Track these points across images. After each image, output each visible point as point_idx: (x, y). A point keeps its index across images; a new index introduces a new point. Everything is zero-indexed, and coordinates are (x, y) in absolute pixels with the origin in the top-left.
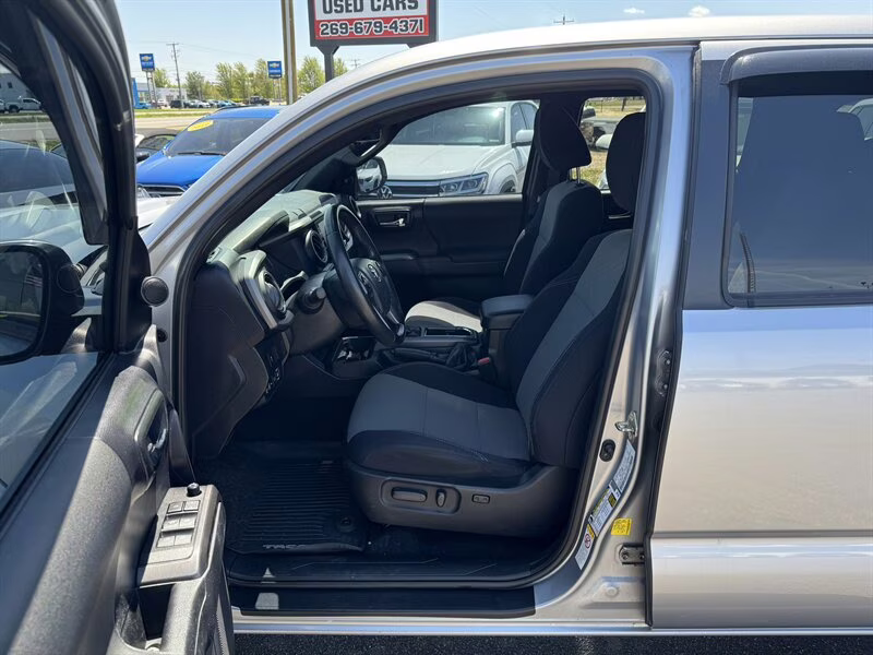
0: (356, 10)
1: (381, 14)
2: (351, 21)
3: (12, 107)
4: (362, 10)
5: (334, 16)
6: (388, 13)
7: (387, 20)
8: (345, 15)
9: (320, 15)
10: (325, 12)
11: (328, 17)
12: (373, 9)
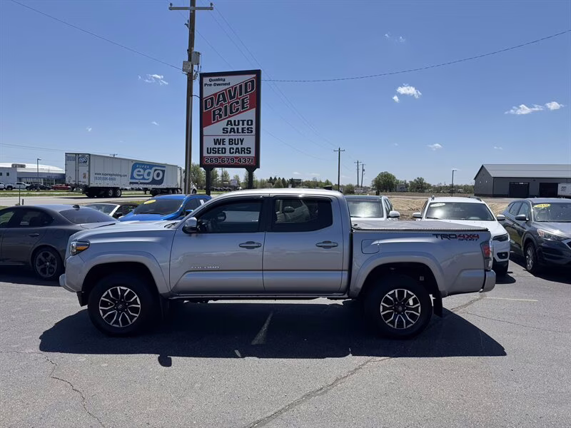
0: (222, 153)
1: (234, 155)
2: (220, 157)
3: (9, 187)
4: (225, 153)
5: (212, 155)
6: (237, 155)
7: (237, 158)
8: (217, 155)
9: (205, 154)
10: (208, 153)
11: (209, 155)
12: (230, 153)
